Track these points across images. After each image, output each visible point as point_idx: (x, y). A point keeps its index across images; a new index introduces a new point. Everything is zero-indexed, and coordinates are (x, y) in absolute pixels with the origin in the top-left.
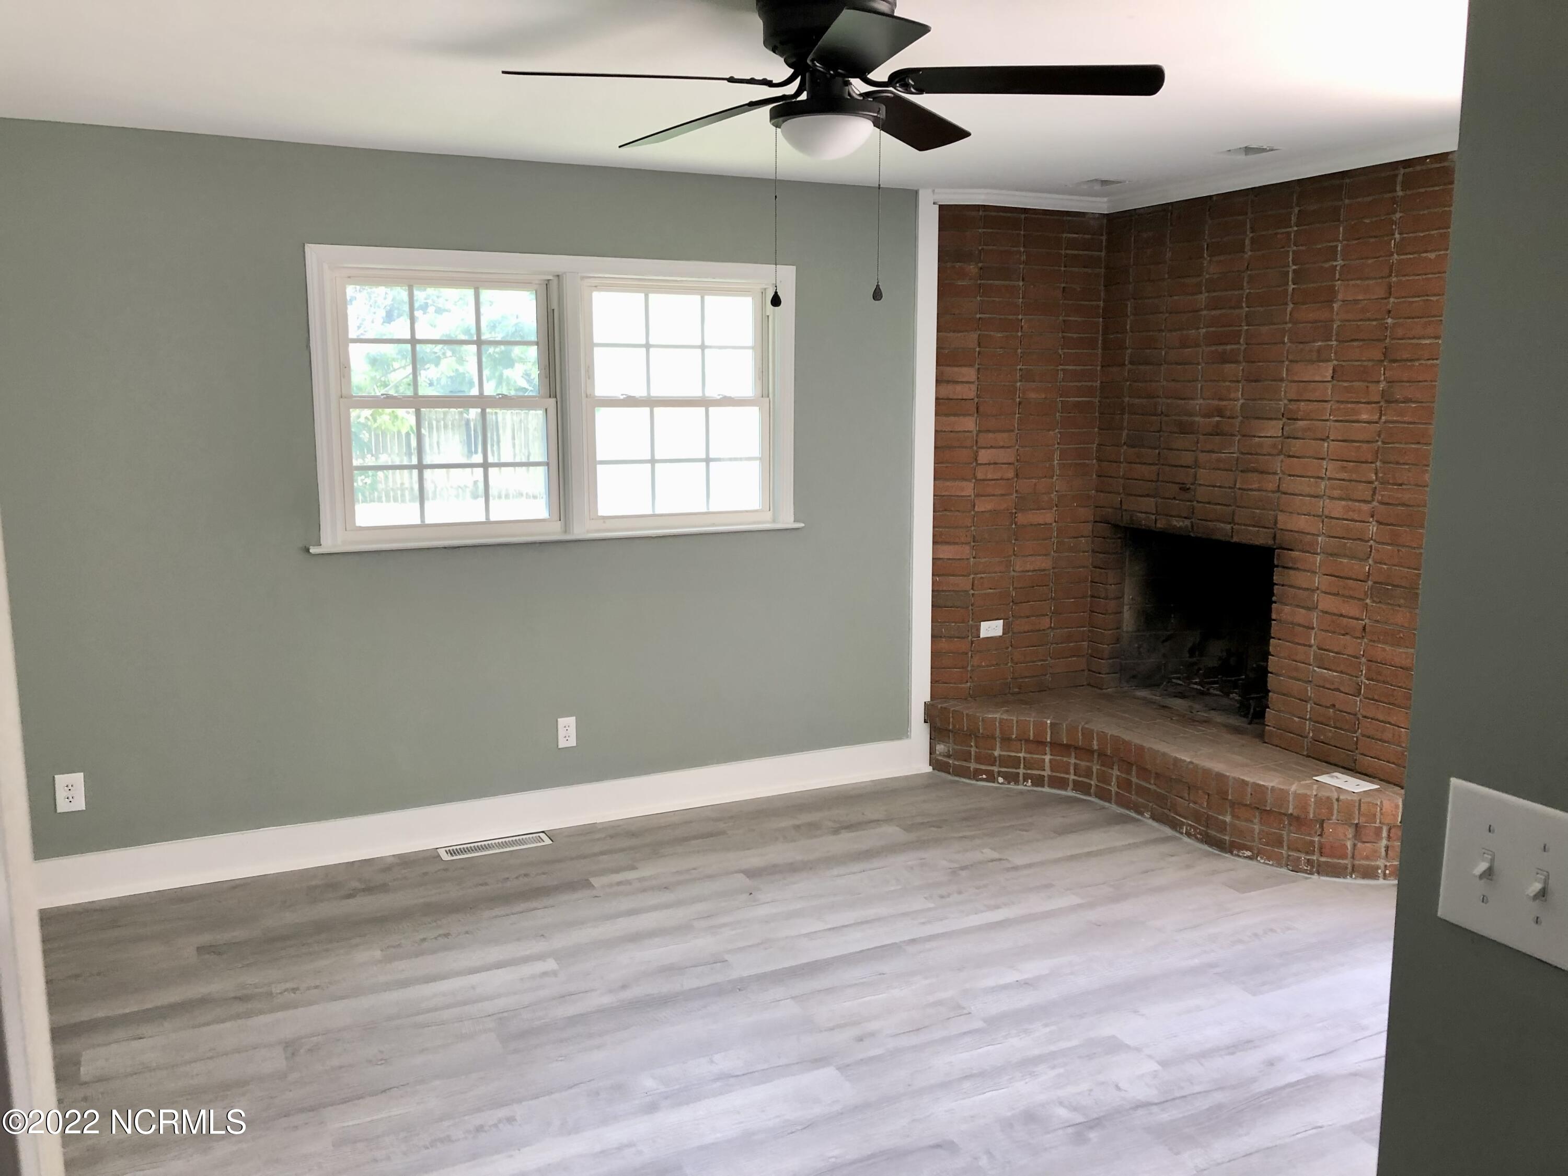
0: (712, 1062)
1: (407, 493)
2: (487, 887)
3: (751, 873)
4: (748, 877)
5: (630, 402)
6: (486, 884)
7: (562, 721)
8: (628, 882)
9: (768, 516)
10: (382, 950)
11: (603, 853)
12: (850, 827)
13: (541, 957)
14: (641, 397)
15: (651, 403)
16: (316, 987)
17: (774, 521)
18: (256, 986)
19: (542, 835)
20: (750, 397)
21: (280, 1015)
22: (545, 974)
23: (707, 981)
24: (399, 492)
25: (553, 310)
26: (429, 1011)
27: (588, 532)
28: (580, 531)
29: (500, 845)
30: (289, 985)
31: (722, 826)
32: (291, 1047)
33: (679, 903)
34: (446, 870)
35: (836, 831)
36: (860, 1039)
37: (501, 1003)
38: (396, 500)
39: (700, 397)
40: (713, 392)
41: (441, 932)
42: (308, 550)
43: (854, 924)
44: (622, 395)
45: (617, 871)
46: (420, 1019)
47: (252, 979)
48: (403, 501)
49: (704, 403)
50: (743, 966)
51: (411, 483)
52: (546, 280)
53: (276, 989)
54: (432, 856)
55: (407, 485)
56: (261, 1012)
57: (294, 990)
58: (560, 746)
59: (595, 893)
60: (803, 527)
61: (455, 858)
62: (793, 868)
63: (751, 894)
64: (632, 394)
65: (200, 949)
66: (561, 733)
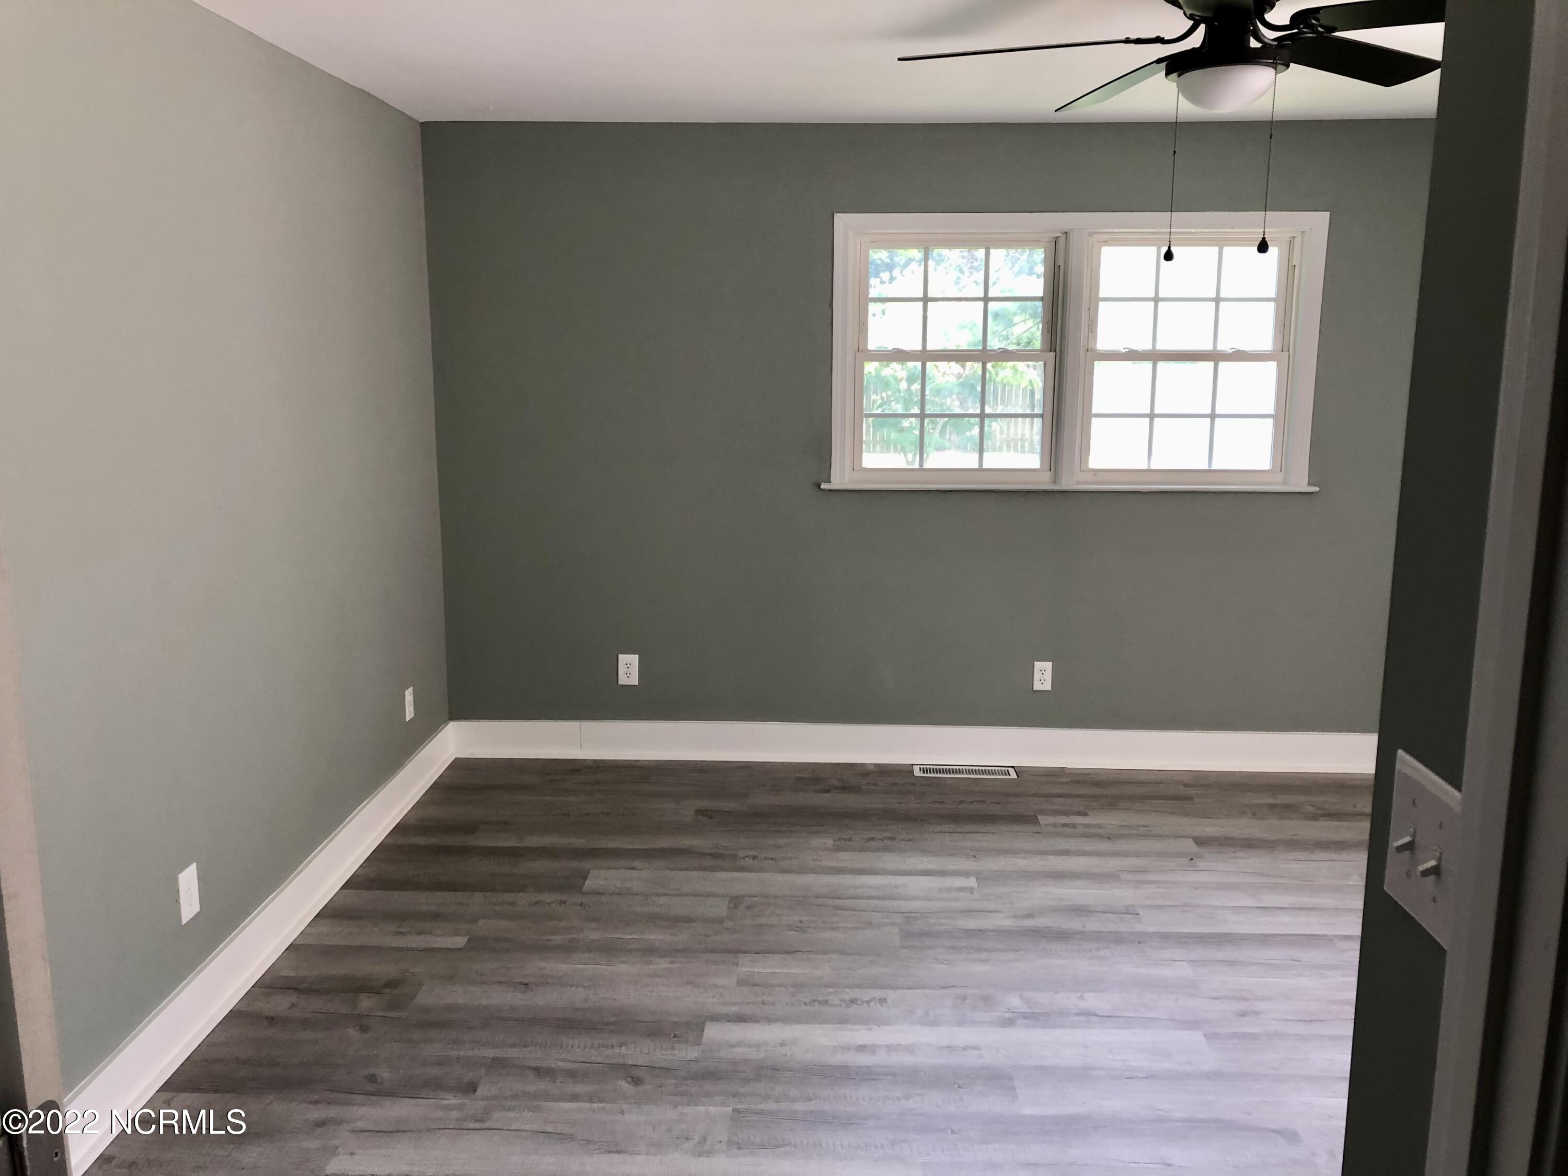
0: (1082, 998)
1: (1027, 444)
2: (944, 805)
3: (1200, 841)
4: (1196, 843)
5: (1132, 356)
6: (943, 803)
7: (1038, 665)
8: (1073, 826)
9: (1279, 477)
10: (834, 840)
11: (1059, 796)
12: (1331, 815)
13: (966, 874)
14: (1144, 351)
15: (1155, 357)
16: (772, 859)
17: (1285, 483)
18: (725, 848)
19: (1011, 770)
20: (1268, 351)
21: (736, 874)
22: (962, 889)
23: (1111, 927)
24: (1019, 443)
25: (1060, 266)
26: (851, 897)
27: (1077, 483)
28: (1067, 483)
29: (969, 772)
30: (751, 853)
31: (1191, 791)
32: (735, 901)
33: (1117, 854)
34: (914, 784)
35: (1314, 817)
36: (1243, 1014)
37: (916, 905)
38: (1016, 450)
39: (1210, 351)
40: (1224, 346)
41: (887, 834)
42: (819, 486)
43: (1289, 908)
44: (1124, 349)
45: (1067, 813)
46: (839, 902)
47: (725, 842)
48: (1023, 452)
49: (1214, 357)
50: (1149, 923)
51: (1031, 435)
52: (1053, 237)
53: (741, 854)
54: (907, 770)
55: (1027, 436)
56: (723, 869)
57: (754, 857)
58: (1035, 689)
59: (1037, 828)
60: (1317, 492)
61: (925, 775)
62: (1249, 844)
63: (1192, 859)
64: (1135, 348)
65: (699, 812)
66: (1037, 676)
